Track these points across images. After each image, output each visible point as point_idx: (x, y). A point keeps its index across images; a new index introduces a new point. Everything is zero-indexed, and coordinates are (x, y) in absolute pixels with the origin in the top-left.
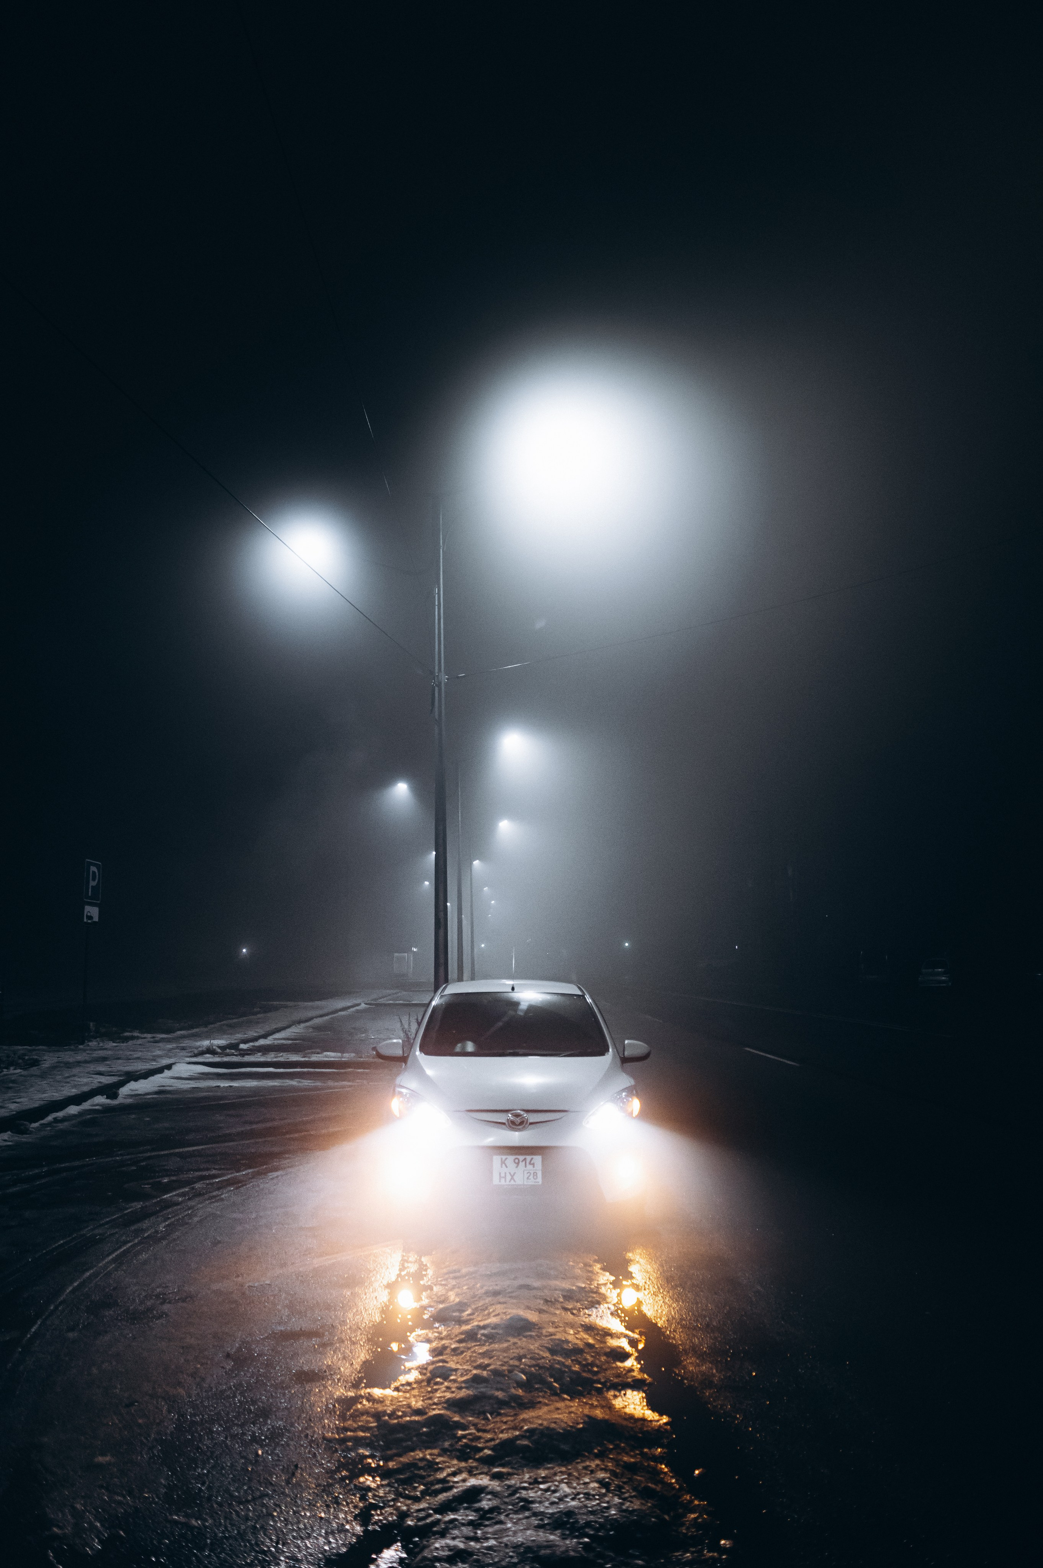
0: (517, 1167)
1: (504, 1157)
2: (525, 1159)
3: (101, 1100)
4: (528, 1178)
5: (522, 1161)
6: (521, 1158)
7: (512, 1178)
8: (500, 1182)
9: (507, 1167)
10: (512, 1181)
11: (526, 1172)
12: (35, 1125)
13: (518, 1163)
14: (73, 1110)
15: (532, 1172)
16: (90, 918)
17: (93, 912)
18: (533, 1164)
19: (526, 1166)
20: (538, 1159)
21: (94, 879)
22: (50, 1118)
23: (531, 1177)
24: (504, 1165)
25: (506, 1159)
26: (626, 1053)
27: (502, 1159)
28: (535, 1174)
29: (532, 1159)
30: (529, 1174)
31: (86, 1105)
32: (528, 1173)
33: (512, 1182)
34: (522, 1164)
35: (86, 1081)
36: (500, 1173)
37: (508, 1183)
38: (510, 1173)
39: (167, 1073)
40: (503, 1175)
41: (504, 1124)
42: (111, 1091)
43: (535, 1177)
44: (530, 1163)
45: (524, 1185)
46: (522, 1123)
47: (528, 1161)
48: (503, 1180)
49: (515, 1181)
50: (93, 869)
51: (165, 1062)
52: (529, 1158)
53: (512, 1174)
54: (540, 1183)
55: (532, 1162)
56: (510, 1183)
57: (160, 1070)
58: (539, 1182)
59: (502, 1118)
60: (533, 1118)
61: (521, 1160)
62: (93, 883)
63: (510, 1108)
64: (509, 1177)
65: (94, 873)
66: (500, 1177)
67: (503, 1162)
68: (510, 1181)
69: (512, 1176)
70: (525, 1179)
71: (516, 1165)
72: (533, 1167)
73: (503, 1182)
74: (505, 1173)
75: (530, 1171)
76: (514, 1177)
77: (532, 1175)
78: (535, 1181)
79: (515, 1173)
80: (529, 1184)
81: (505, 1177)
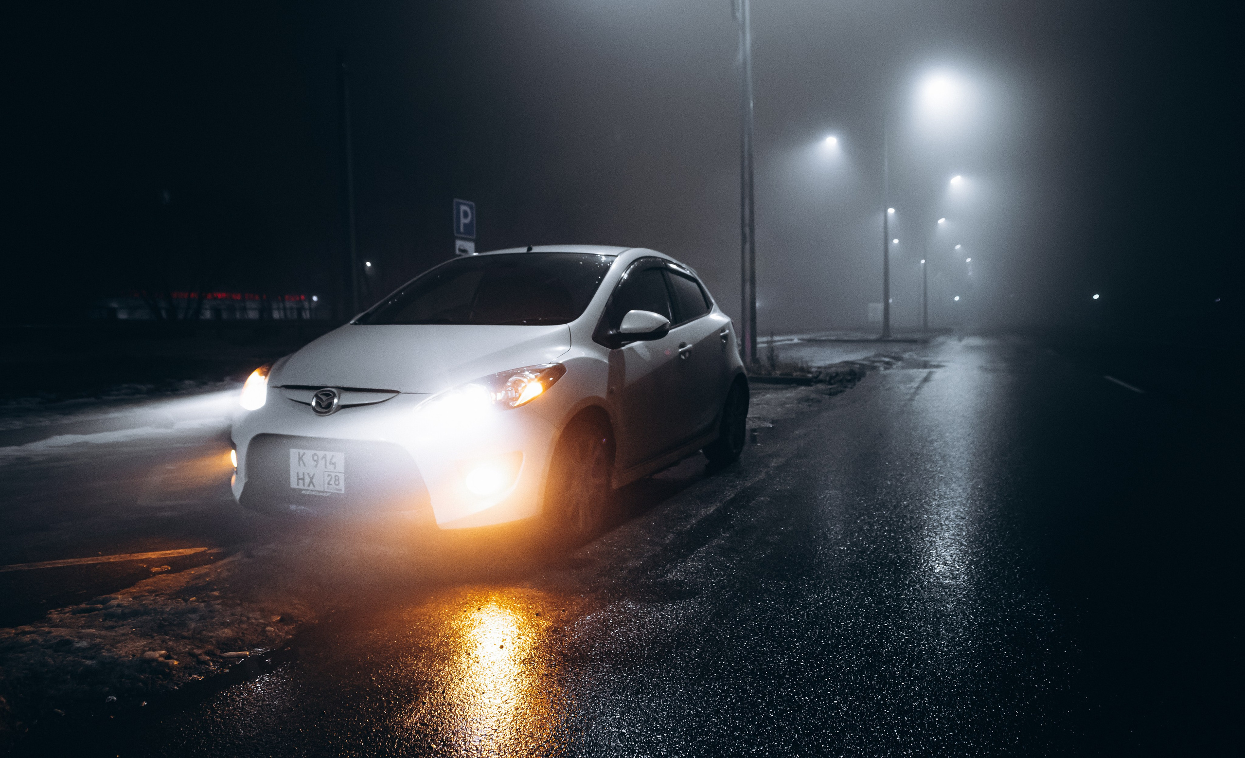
0: (316, 466)
1: (301, 452)
2: (325, 456)
4: (329, 484)
5: (322, 459)
6: (321, 454)
7: (311, 481)
8: (298, 485)
9: (305, 465)
10: (311, 485)
11: (326, 474)
13: (317, 461)
15: (333, 475)
18: (335, 464)
19: (326, 467)
20: (340, 458)
21: (466, 216)
23: (332, 482)
24: (301, 462)
25: (304, 454)
27: (299, 453)
28: (337, 479)
29: (333, 456)
30: (330, 478)
32: (328, 476)
33: (311, 487)
34: (321, 463)
36: (298, 473)
37: (306, 487)
38: (308, 474)
40: (301, 476)
41: (310, 405)
43: (337, 482)
44: (331, 463)
45: (323, 491)
46: (330, 405)
47: (328, 460)
48: (301, 482)
49: (314, 486)
50: (463, 208)
52: (329, 455)
53: (311, 476)
54: (343, 492)
55: (333, 461)
56: (308, 488)
58: (340, 490)
59: (311, 397)
60: (346, 399)
61: (320, 457)
62: (464, 221)
63: (323, 384)
64: (307, 480)
65: (466, 213)
66: (299, 479)
67: (300, 458)
68: (309, 486)
69: (311, 479)
70: (326, 485)
71: (315, 463)
72: (335, 468)
73: (301, 487)
74: (304, 473)
75: (331, 474)
76: (314, 480)
77: (333, 480)
78: (337, 487)
79: (314, 475)
80: (329, 491)
81: (303, 479)
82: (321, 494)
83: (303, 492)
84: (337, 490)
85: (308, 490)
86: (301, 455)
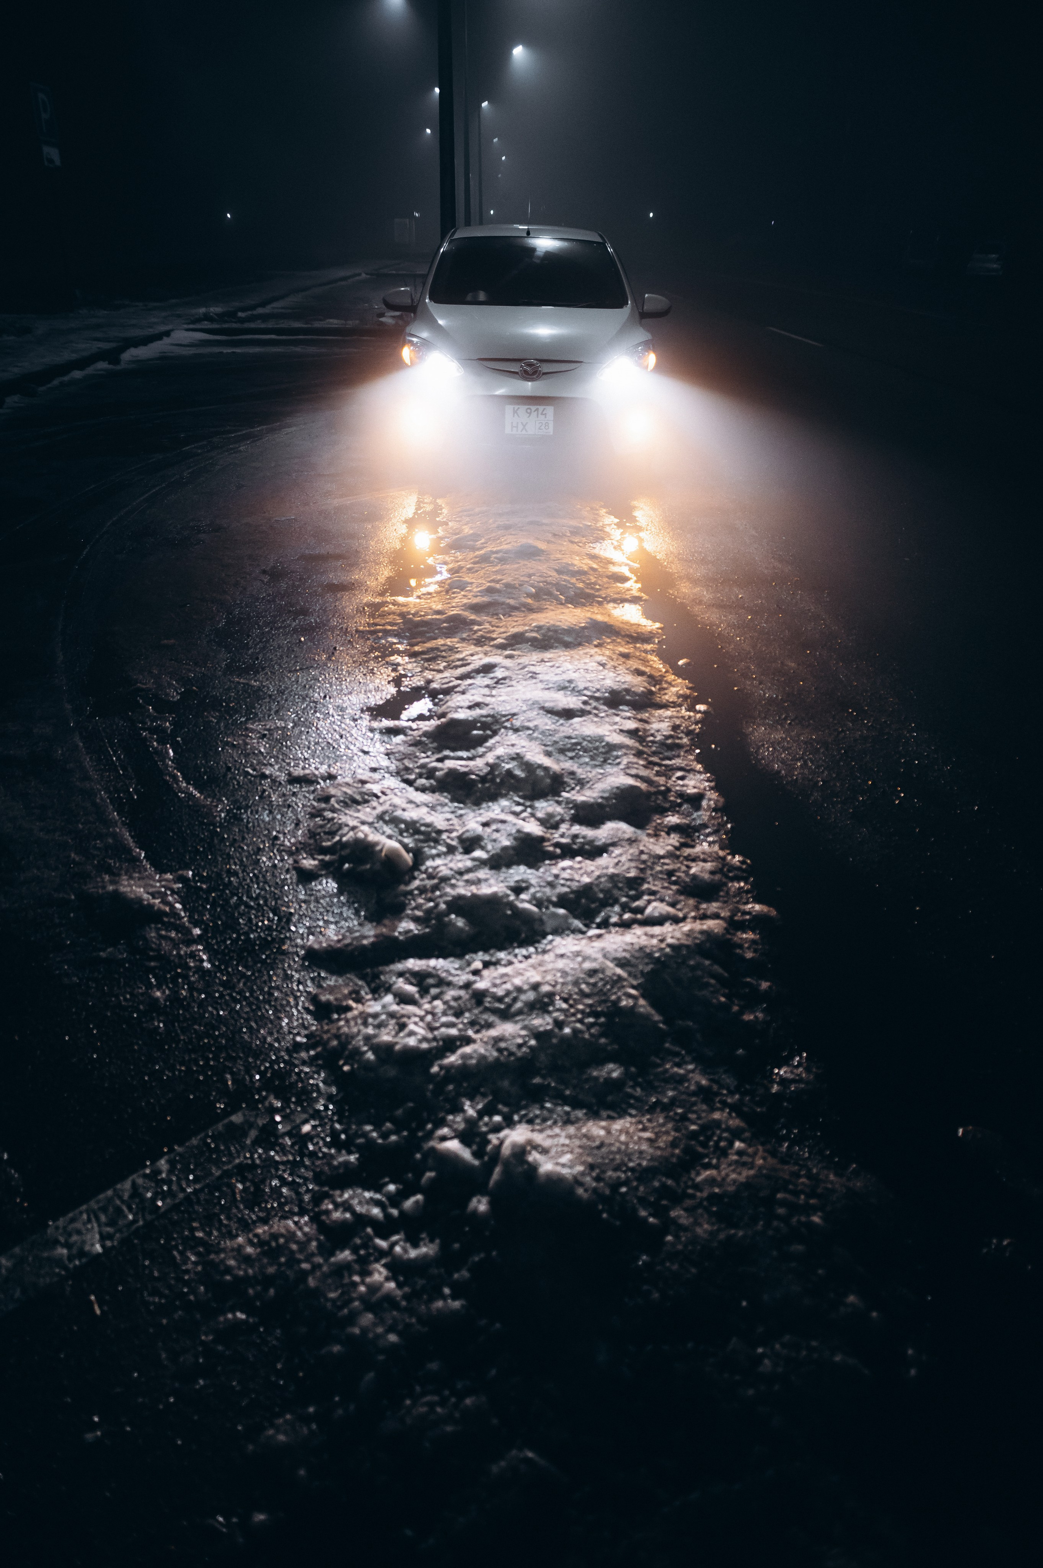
0: (529, 417)
1: (516, 407)
2: (537, 409)
3: (102, 365)
4: (539, 429)
5: (534, 411)
6: (533, 408)
7: (524, 428)
8: (512, 431)
9: (519, 417)
10: (524, 430)
11: (537, 422)
12: (41, 389)
13: (530, 413)
14: (77, 374)
15: (544, 423)
16: (51, 161)
18: (545, 414)
19: (538, 416)
20: (550, 410)
21: (45, 109)
23: (543, 427)
24: (515, 415)
25: (519, 408)
26: (645, 307)
27: (514, 408)
28: (547, 424)
29: (544, 408)
30: (540, 425)
31: (90, 370)
32: (540, 423)
33: (524, 432)
34: (534, 415)
35: (85, 347)
36: (512, 423)
37: (520, 432)
38: (522, 423)
39: (166, 340)
40: (514, 424)
41: (516, 373)
42: (112, 356)
43: (547, 428)
44: (542, 414)
45: (535, 435)
46: (535, 373)
47: (540, 412)
48: (515, 429)
49: (526, 431)
50: (42, 96)
51: (163, 328)
52: (541, 408)
53: (524, 424)
54: (552, 433)
55: (544, 412)
56: (522, 433)
57: (159, 337)
58: (550, 433)
59: (515, 367)
60: (545, 368)
62: (44, 114)
63: (524, 357)
64: (520, 427)
65: (44, 102)
66: (512, 427)
67: (515, 412)
69: (524, 426)
70: (537, 430)
71: (528, 414)
72: (545, 417)
73: (515, 432)
74: (518, 423)
75: (542, 421)
76: (526, 427)
78: (547, 431)
79: (527, 423)
80: (541, 433)
81: (517, 427)
82: (533, 436)
83: (517, 436)
84: (546, 434)
86: (515, 410)
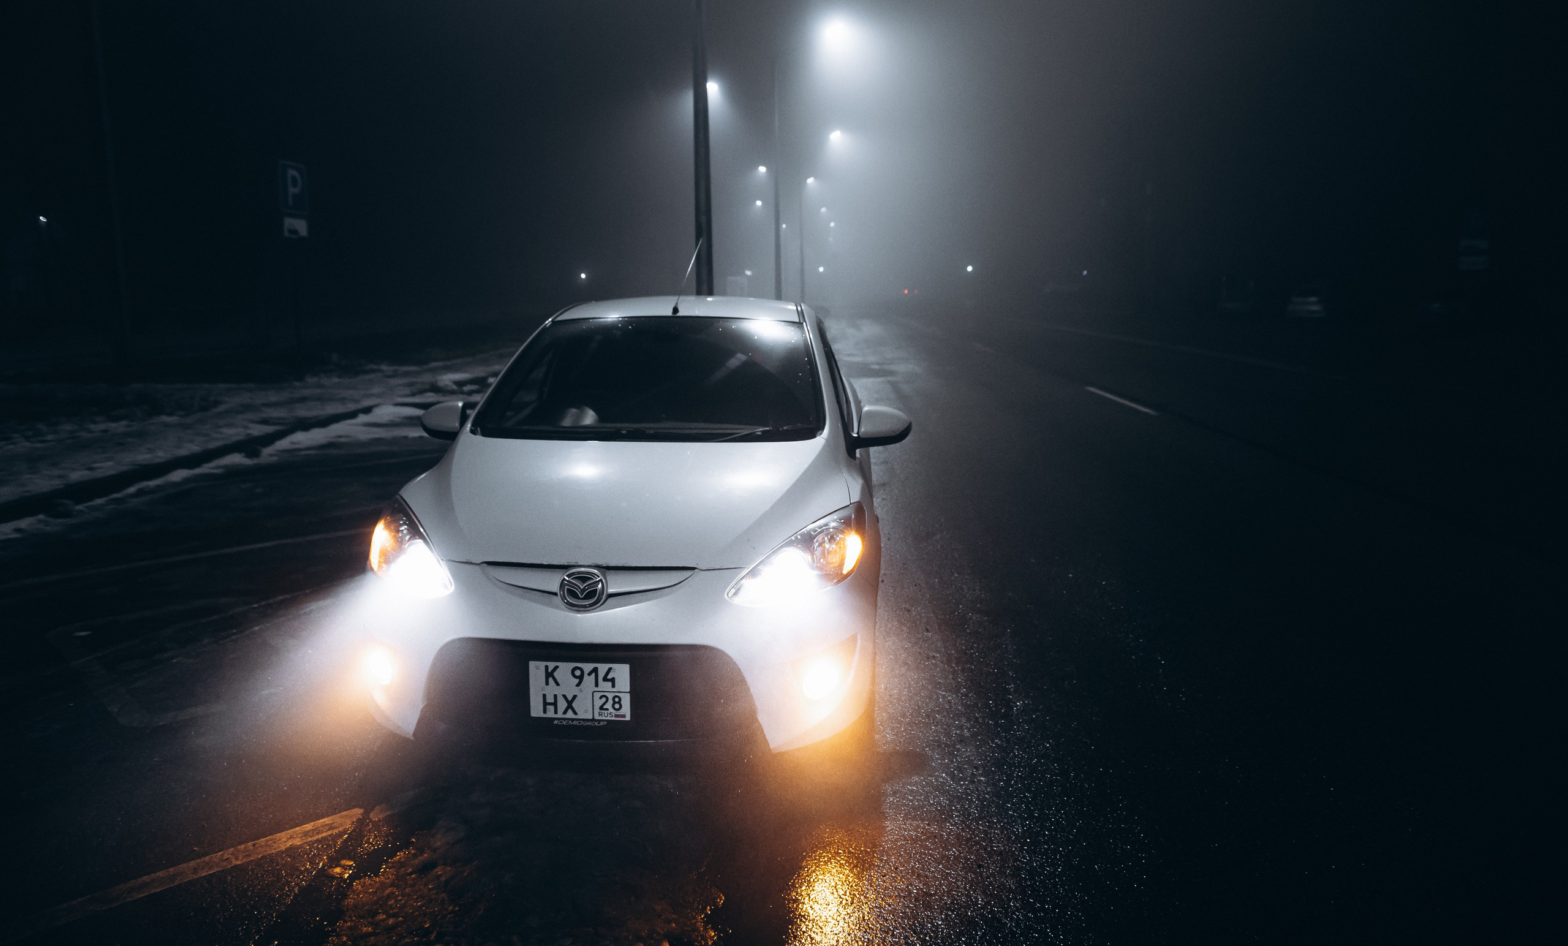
0: (578, 685)
1: (551, 665)
2: (595, 670)
3: (236, 459)
4: (601, 708)
5: (589, 674)
6: (588, 667)
7: (570, 706)
8: (545, 711)
9: (558, 684)
10: (570, 711)
11: (597, 695)
12: (80, 507)
13: (581, 678)
14: (179, 475)
15: (610, 696)
16: (295, 232)
17: (301, 227)
18: (613, 680)
19: (597, 685)
20: (622, 671)
21: (295, 184)
22: (132, 490)
23: (609, 706)
24: (551, 679)
25: (556, 667)
26: (862, 430)
27: (547, 667)
28: (616, 701)
29: (610, 669)
30: (604, 699)
31: (205, 469)
32: (601, 697)
33: (570, 715)
34: (589, 680)
36: (544, 696)
37: (560, 715)
38: (564, 696)
39: (362, 418)
40: (550, 699)
41: (554, 595)
42: (250, 446)
43: (617, 706)
44: (605, 679)
45: (593, 720)
46: (591, 594)
47: (601, 675)
48: (551, 708)
49: (575, 713)
50: (292, 172)
51: (367, 403)
52: (603, 668)
53: (570, 699)
54: (628, 718)
55: (609, 677)
56: (565, 716)
57: (353, 415)
58: (624, 716)
59: (552, 582)
60: (616, 584)
61: (586, 672)
62: (292, 190)
63: (572, 562)
64: (562, 705)
65: (294, 179)
66: (545, 704)
67: (549, 675)
68: (565, 712)
69: (570, 703)
70: (597, 710)
71: (577, 681)
72: (613, 686)
73: (550, 713)
74: (555, 696)
75: (606, 694)
76: (574, 705)
77: (611, 702)
78: (618, 713)
79: (575, 697)
80: (604, 718)
81: (555, 704)
82: (589, 723)
83: (556, 722)
84: (616, 716)
85: (565, 719)
86: (550, 671)
